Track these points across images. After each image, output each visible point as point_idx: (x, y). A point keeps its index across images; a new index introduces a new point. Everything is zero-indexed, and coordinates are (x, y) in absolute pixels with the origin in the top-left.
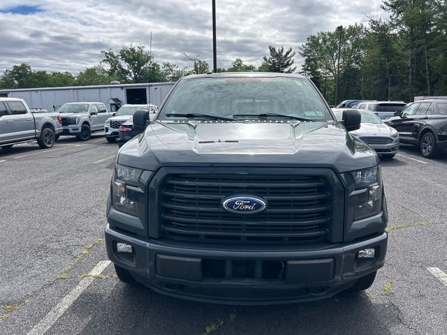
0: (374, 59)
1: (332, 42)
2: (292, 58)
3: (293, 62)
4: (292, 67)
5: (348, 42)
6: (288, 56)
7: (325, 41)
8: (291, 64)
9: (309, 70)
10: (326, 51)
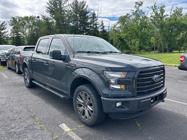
0: (45, 31)
1: (23, 21)
2: (5, 26)
3: (6, 28)
4: (6, 30)
5: (30, 22)
6: (3, 25)
7: (19, 20)
8: (5, 29)
9: (15, 33)
10: (20, 25)
